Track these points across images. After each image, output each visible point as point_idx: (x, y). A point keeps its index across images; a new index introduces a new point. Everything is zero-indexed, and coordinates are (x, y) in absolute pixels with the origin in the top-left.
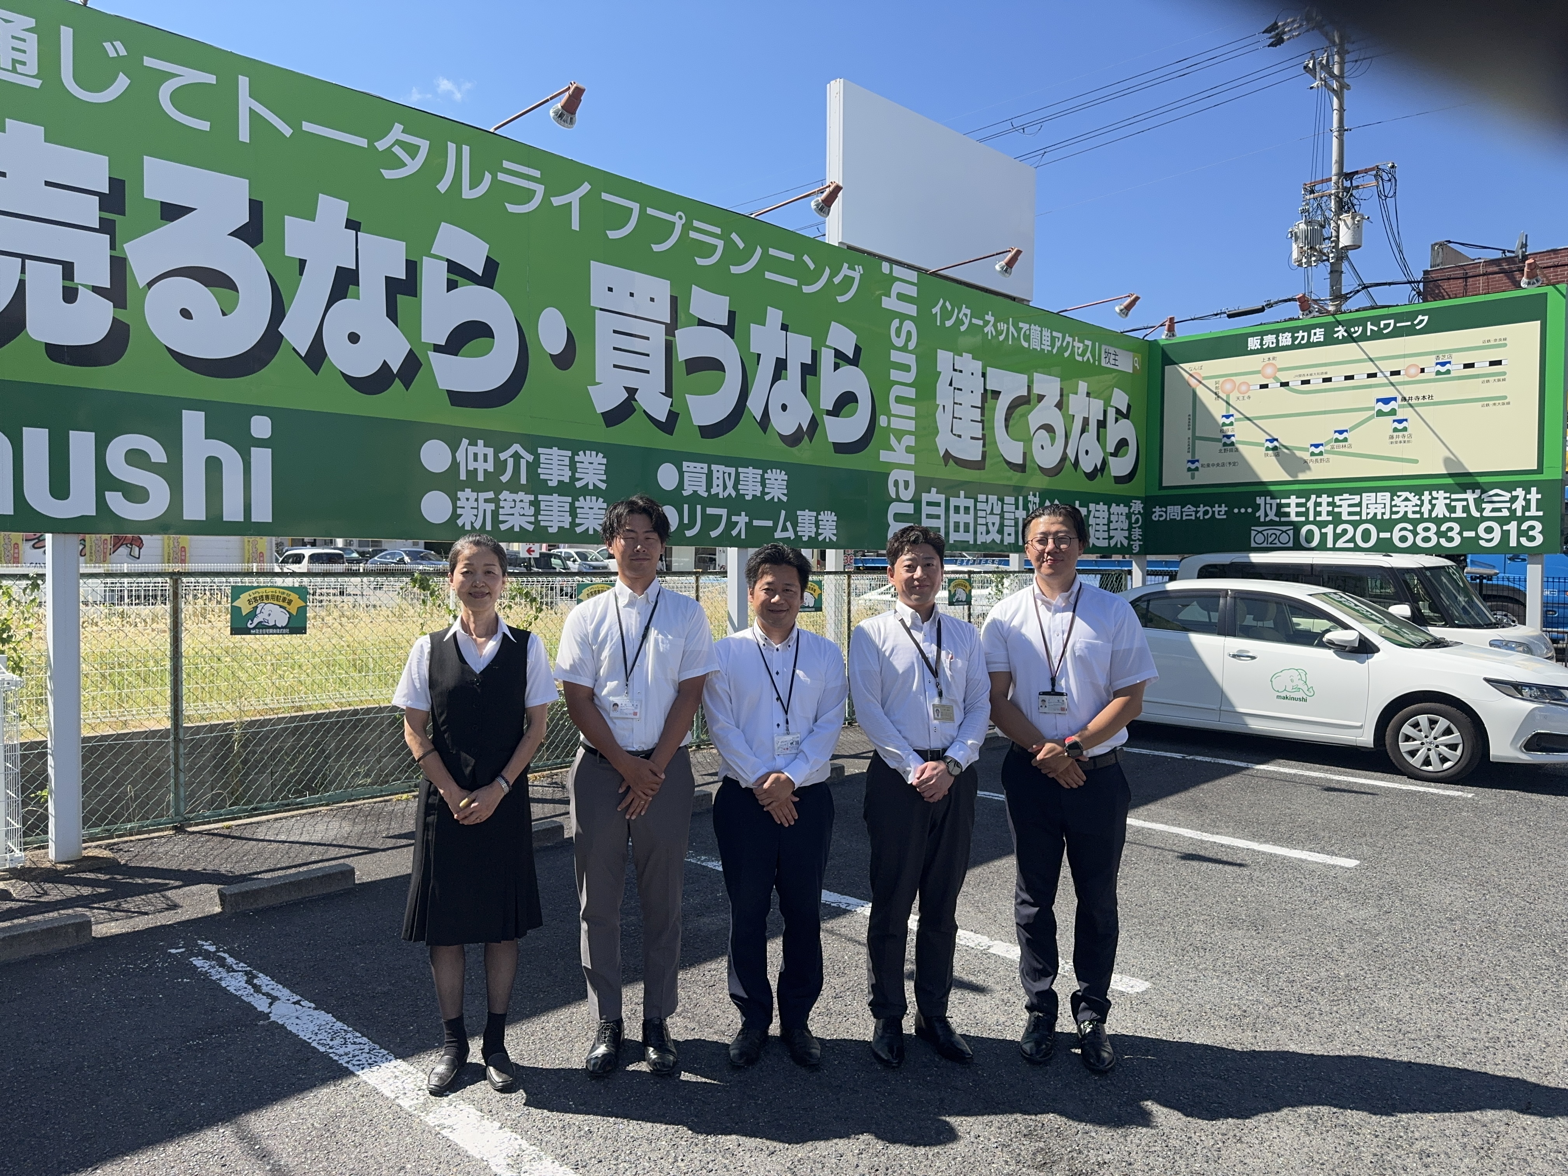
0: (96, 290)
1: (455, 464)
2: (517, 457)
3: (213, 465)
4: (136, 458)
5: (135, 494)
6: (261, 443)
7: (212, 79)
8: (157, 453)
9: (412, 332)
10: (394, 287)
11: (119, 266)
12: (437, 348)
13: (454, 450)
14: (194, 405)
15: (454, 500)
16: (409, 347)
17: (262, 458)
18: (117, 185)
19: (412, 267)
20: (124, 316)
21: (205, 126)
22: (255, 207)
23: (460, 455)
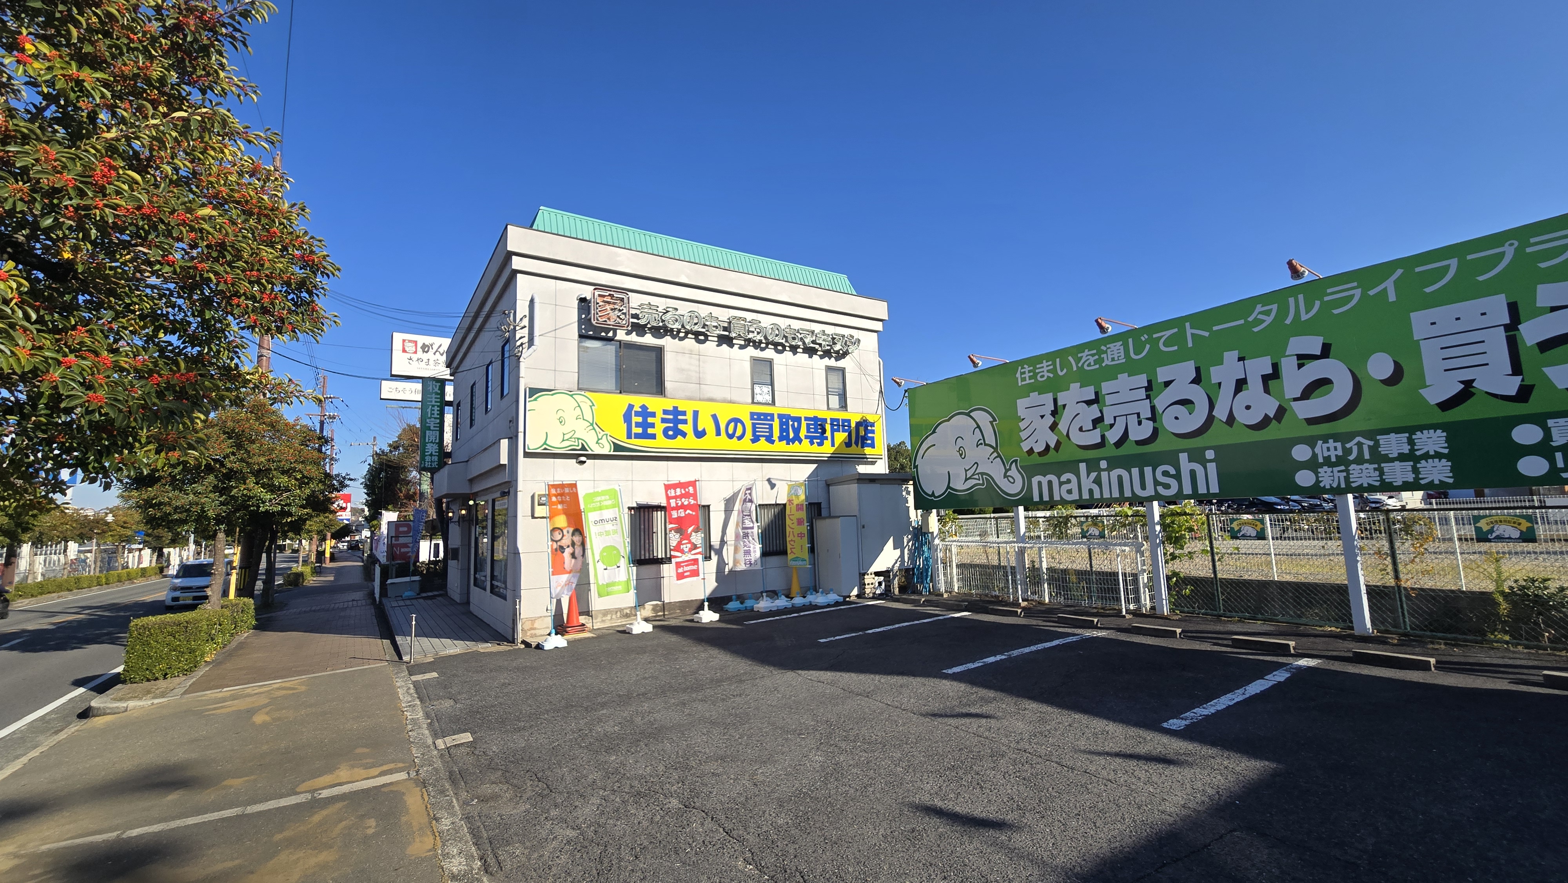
0: (1147, 419)
1: (1315, 455)
2: (1360, 445)
3: (1193, 473)
4: (1166, 474)
5: (1167, 486)
6: (1211, 461)
7: (1176, 330)
8: (1172, 471)
9: (1280, 396)
10: (1266, 379)
11: (1153, 408)
12: (1295, 399)
13: (1313, 447)
14: (1183, 451)
15: (1317, 474)
16: (1278, 404)
17: (1212, 467)
18: (1149, 382)
19: (1275, 366)
20: (1156, 425)
21: (1176, 348)
22: (1198, 370)
23: (1317, 450)
